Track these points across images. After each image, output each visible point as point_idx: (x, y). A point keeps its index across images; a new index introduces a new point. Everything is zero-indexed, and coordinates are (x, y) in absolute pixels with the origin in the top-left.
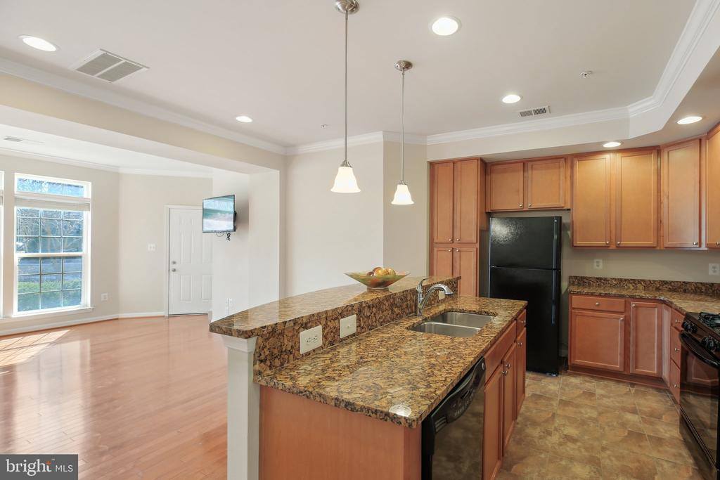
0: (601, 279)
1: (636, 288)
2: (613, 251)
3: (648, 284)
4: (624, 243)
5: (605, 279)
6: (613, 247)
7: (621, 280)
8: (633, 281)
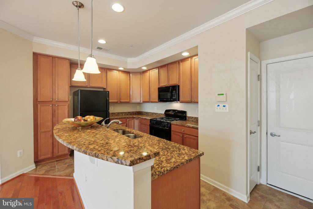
0: (113, 113)
1: (122, 115)
2: (119, 103)
3: (125, 113)
4: (122, 101)
5: (114, 113)
6: (119, 102)
7: (118, 113)
8: (122, 113)
